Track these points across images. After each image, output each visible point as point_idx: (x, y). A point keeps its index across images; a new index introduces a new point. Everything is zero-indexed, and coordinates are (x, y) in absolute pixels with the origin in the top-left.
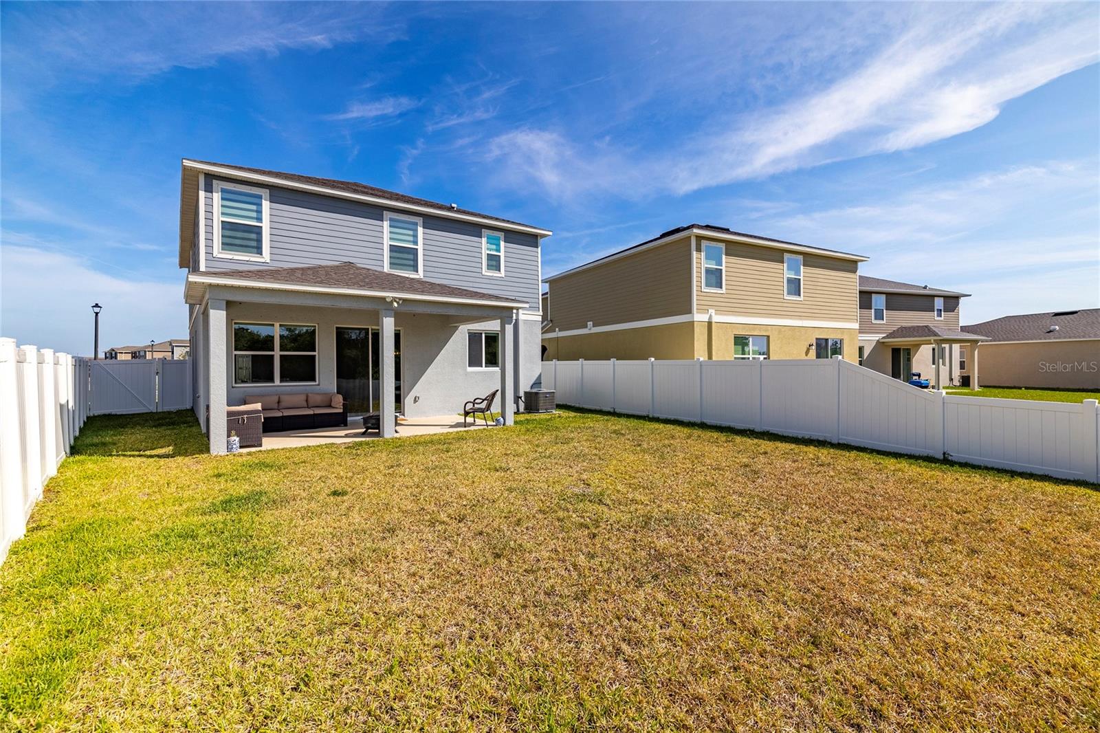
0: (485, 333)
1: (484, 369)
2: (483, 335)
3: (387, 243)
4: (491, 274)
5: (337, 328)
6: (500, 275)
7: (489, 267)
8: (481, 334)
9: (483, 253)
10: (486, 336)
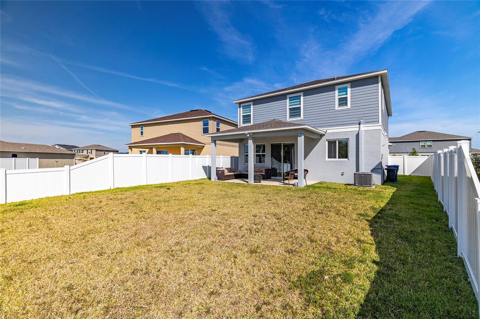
0: (338, 141)
1: (337, 159)
2: (337, 142)
3: (288, 107)
4: (341, 108)
5: (271, 144)
6: (347, 108)
7: (340, 105)
8: (336, 141)
9: (336, 99)
10: (338, 142)
